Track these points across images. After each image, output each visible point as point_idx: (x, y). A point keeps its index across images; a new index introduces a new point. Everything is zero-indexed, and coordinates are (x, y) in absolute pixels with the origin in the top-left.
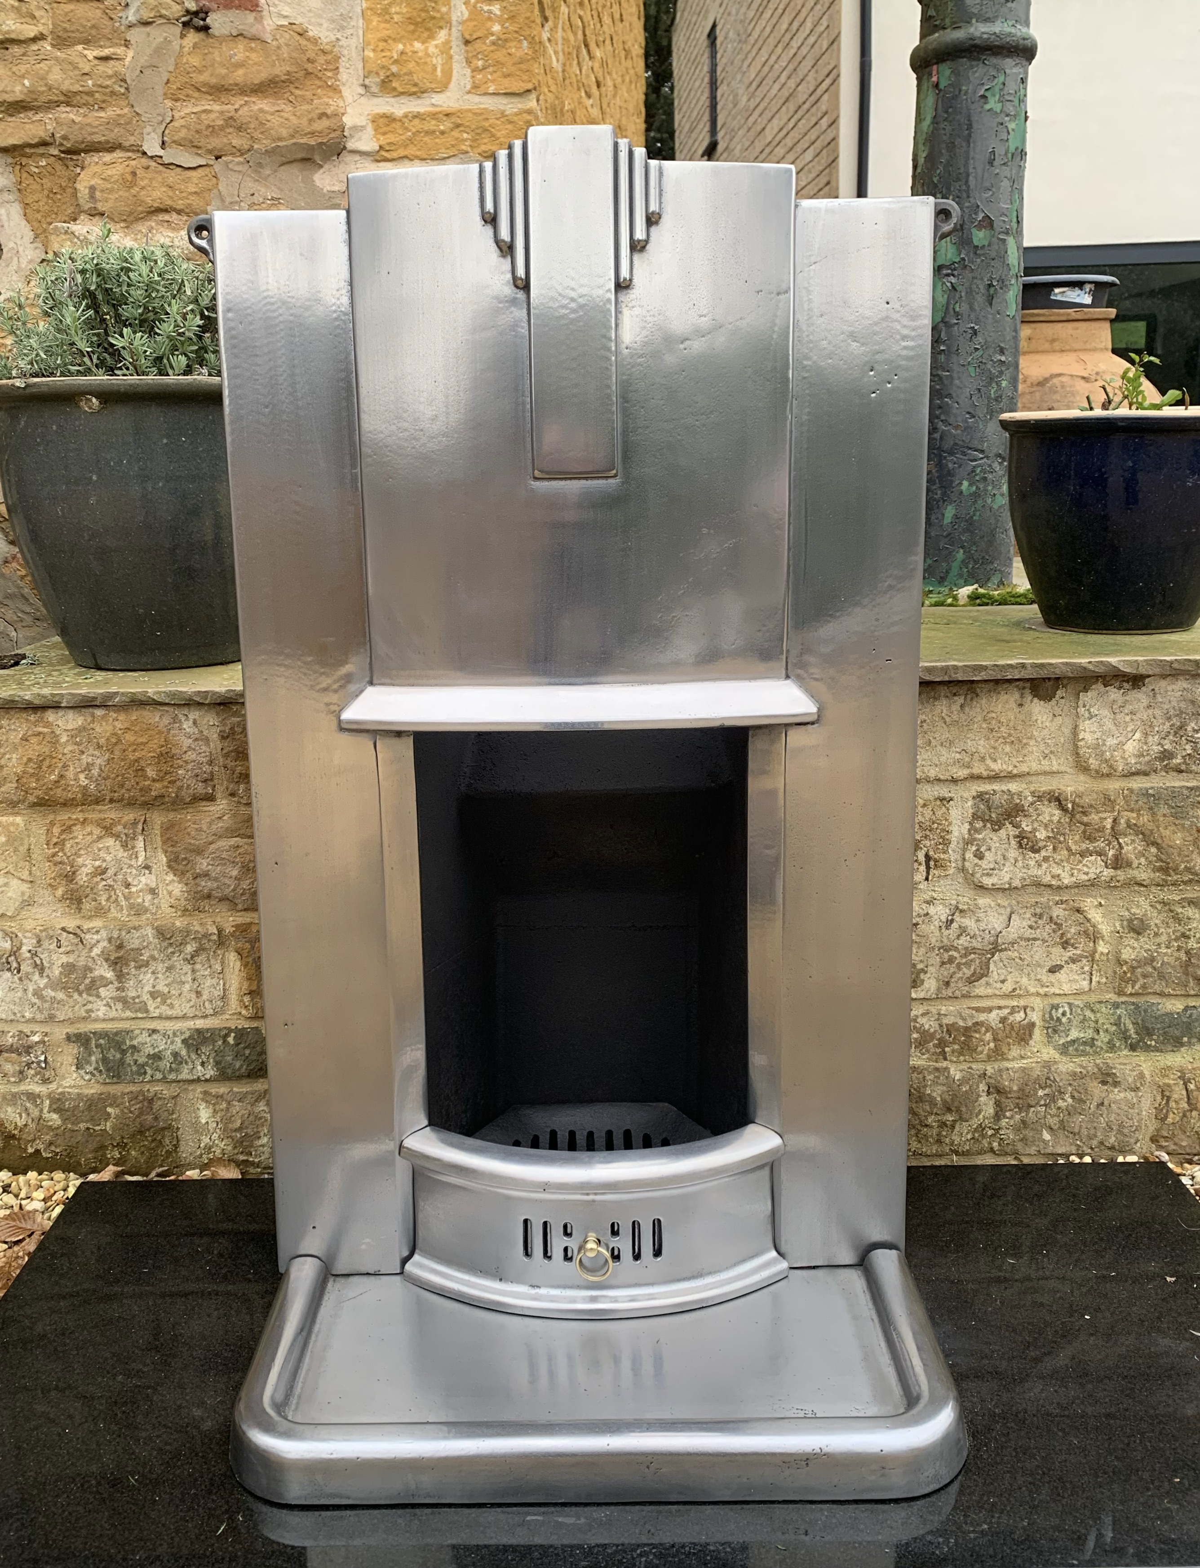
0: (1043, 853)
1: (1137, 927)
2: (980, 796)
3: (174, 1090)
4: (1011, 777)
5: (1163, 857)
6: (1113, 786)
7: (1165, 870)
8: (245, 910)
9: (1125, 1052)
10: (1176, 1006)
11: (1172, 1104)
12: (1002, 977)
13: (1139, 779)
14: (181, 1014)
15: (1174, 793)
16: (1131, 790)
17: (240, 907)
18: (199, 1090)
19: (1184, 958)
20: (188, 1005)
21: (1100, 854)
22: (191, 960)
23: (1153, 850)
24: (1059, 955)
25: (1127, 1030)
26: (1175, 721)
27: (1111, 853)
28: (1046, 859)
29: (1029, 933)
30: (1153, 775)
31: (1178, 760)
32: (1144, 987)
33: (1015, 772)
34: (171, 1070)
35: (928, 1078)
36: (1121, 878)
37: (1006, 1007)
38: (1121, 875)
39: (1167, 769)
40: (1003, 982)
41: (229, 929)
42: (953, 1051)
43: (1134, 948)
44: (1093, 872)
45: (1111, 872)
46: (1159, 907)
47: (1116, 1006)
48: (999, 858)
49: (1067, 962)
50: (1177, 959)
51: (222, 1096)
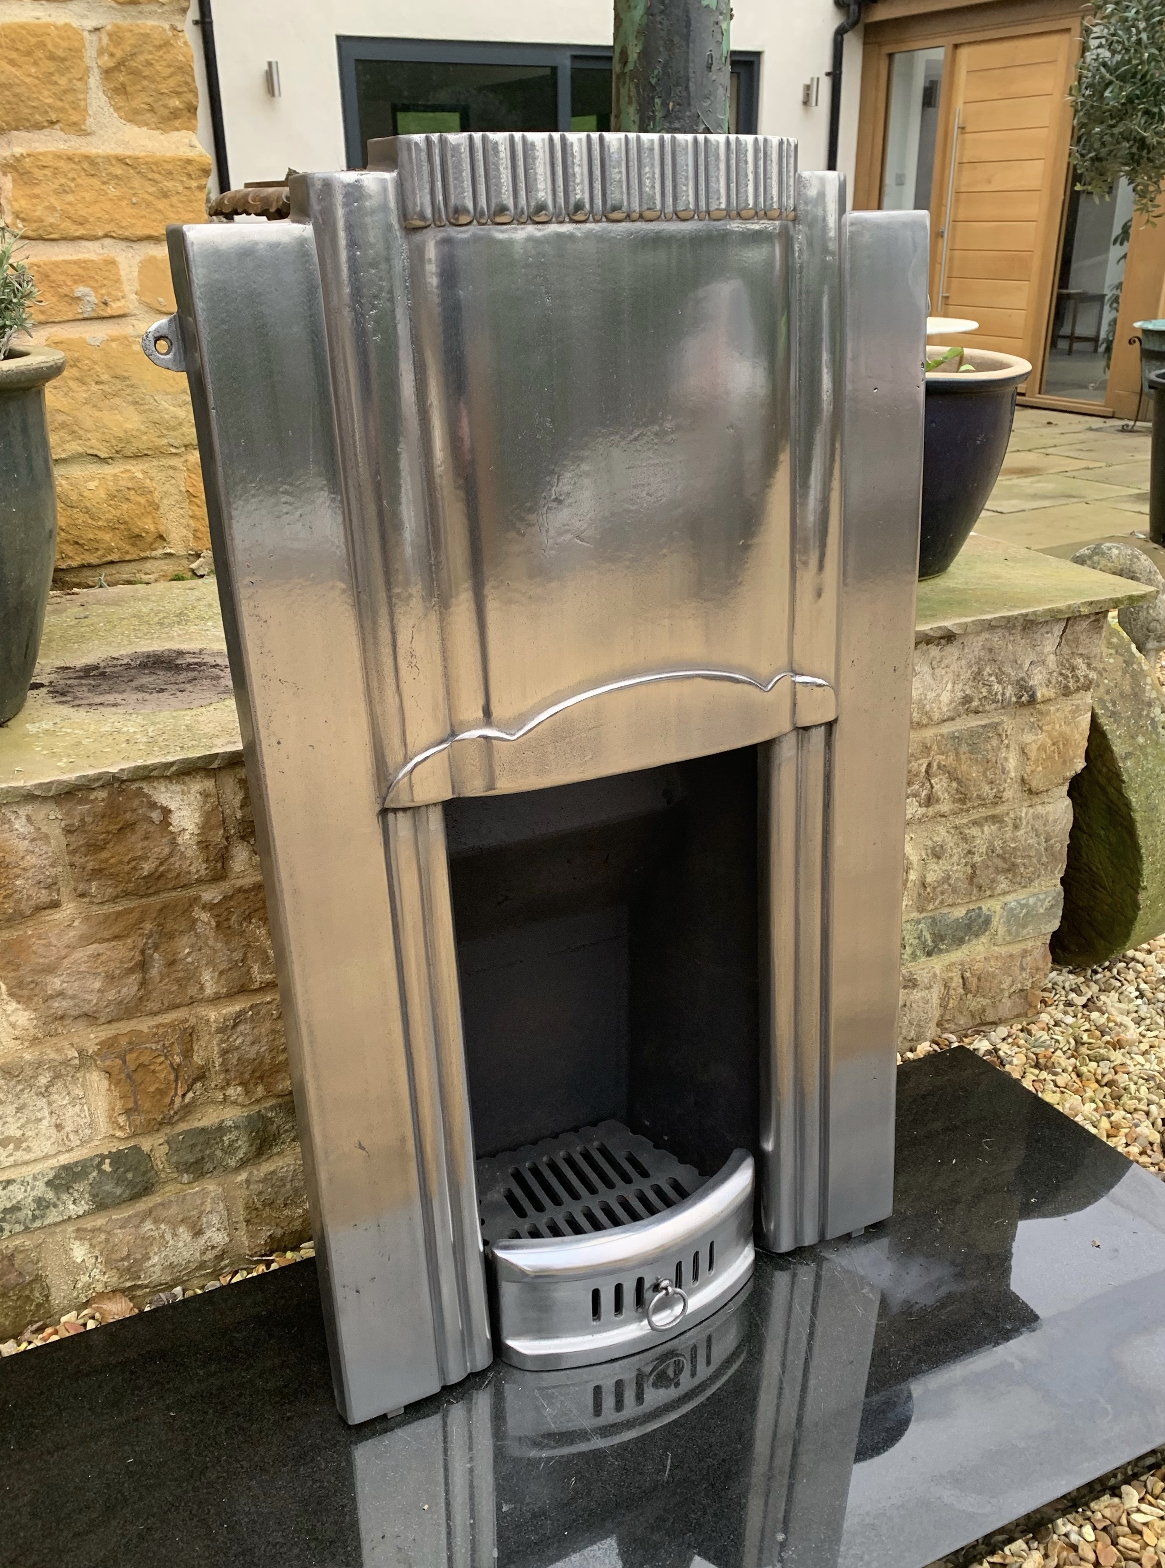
1: (937, 853)
3: (40, 1237)
5: (962, 790)
6: (929, 734)
7: (963, 801)
8: (109, 1022)
9: (923, 959)
10: (959, 912)
11: (952, 992)
13: (946, 724)
14: (41, 1155)
15: (973, 733)
16: (942, 736)
17: (102, 1020)
18: (70, 1229)
19: (970, 871)
20: (49, 1143)
21: (915, 795)
22: (45, 1093)
23: (954, 784)
25: (926, 941)
26: (975, 668)
27: (924, 794)
30: (958, 719)
31: (975, 703)
32: (942, 902)
34: (35, 1218)
36: (930, 814)
38: (931, 811)
39: (968, 711)
41: (92, 1049)
43: (935, 871)
44: (910, 813)
45: (924, 810)
46: (952, 831)
47: (918, 922)
50: (964, 873)
51: (99, 1229)
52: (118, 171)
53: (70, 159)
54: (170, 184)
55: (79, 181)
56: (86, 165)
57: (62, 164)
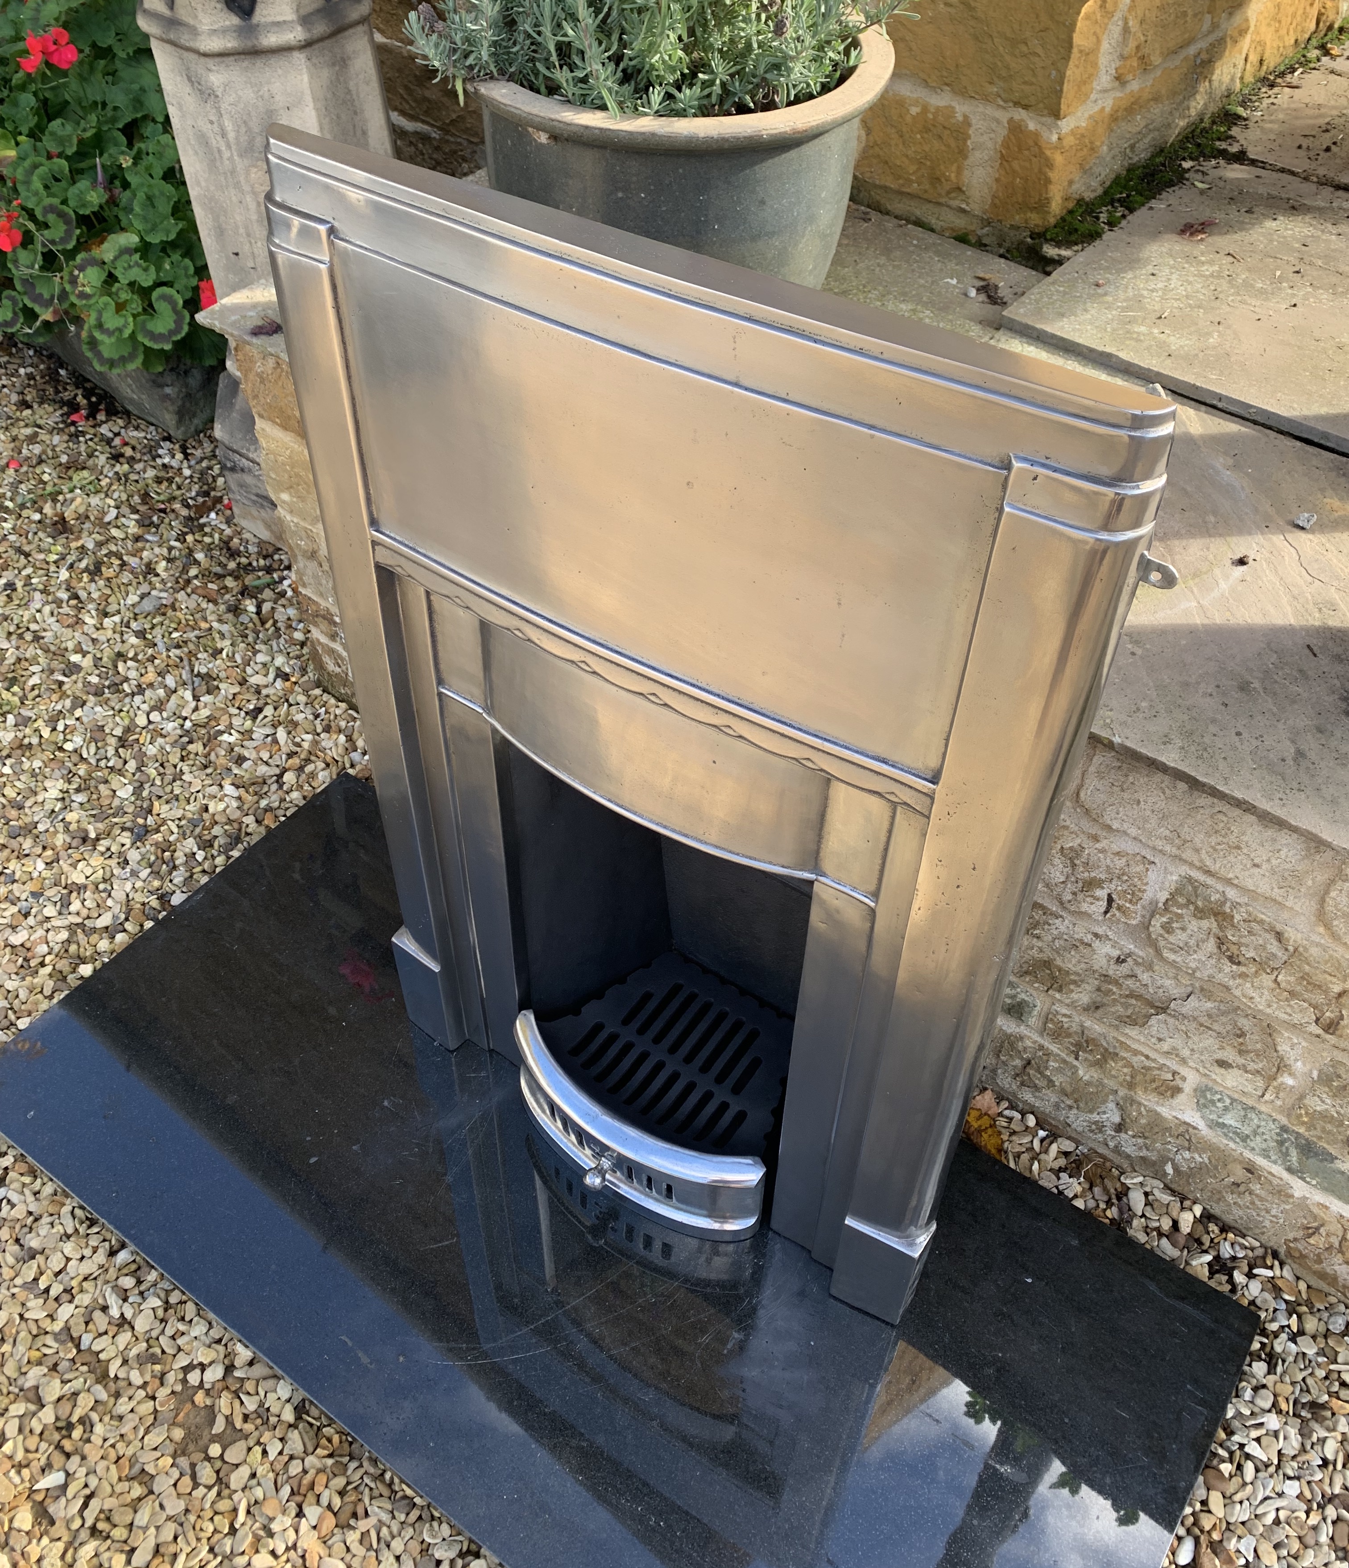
0: (1242, 969)
2: (1190, 879)
4: (1229, 882)
9: (1280, 1168)
12: (1162, 1036)
21: (1314, 1007)
24: (1230, 1055)
25: (1292, 1155)
28: (1243, 976)
29: (1204, 1020)
33: (1236, 882)
35: (1052, 1063)
37: (1154, 1060)
38: (1331, 1039)
40: (1160, 1040)
42: (1086, 1059)
43: (1324, 1102)
44: (1297, 1018)
45: (1320, 1030)
47: (1288, 1130)
48: (1192, 942)
49: (1238, 1067)
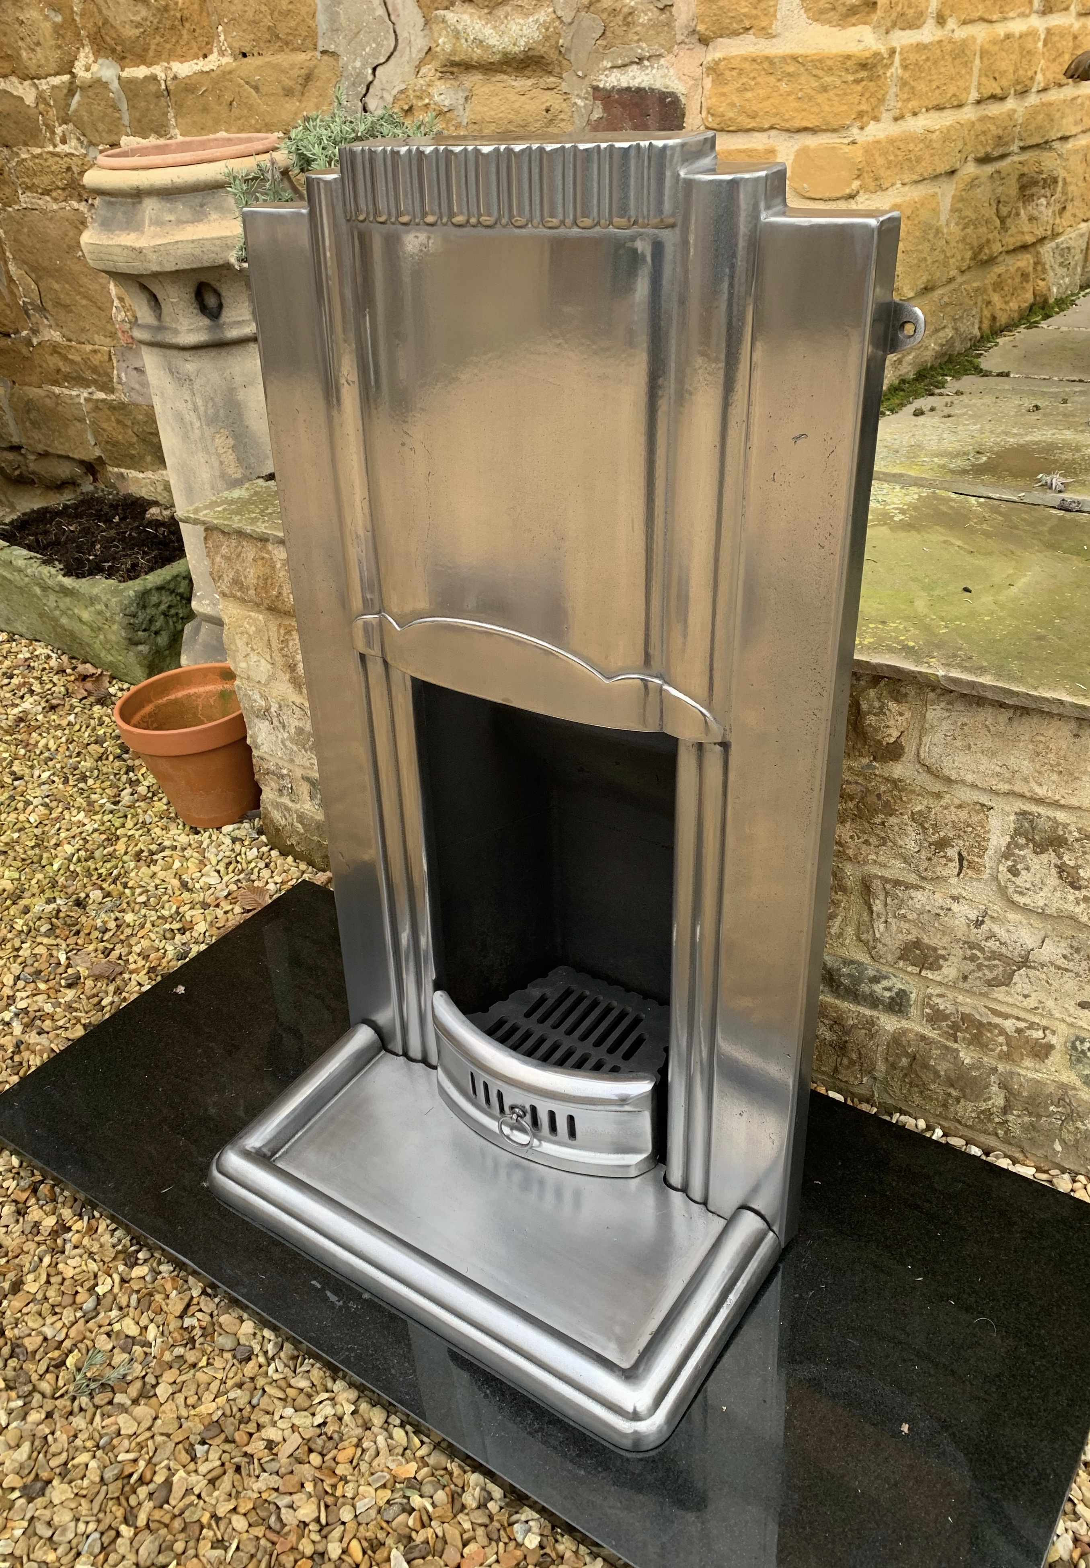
0: (1084, 892)
2: (1023, 813)
4: (1056, 805)
12: (1026, 992)
28: (1086, 899)
29: (1061, 962)
33: (1062, 802)
35: (936, 1051)
37: (1024, 1020)
40: (1026, 996)
42: (964, 1038)
48: (1037, 881)
52: (791, 69)
53: (754, 60)
54: (828, 79)
55: (759, 79)
56: (766, 65)
57: (747, 66)
